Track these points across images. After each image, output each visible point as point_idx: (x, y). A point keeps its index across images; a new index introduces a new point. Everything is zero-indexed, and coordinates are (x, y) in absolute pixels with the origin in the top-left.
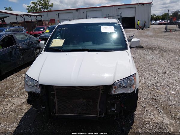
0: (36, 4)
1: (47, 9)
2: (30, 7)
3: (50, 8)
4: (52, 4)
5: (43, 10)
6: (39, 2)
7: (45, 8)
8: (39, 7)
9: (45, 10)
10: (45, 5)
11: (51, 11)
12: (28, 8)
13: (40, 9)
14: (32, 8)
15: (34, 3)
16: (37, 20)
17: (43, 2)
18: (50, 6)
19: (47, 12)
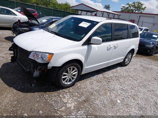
0: (130, 6)
1: (138, 11)
2: (124, 7)
3: (142, 11)
4: (145, 7)
5: (134, 12)
6: (133, 4)
7: (137, 10)
8: (132, 8)
9: (137, 11)
10: (138, 8)
11: (141, 13)
12: (122, 8)
13: (132, 10)
14: (125, 8)
15: (129, 5)
16: (114, 17)
17: (137, 5)
18: (143, 9)
19: (138, 13)
